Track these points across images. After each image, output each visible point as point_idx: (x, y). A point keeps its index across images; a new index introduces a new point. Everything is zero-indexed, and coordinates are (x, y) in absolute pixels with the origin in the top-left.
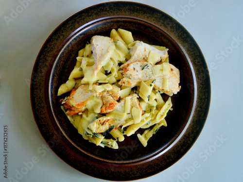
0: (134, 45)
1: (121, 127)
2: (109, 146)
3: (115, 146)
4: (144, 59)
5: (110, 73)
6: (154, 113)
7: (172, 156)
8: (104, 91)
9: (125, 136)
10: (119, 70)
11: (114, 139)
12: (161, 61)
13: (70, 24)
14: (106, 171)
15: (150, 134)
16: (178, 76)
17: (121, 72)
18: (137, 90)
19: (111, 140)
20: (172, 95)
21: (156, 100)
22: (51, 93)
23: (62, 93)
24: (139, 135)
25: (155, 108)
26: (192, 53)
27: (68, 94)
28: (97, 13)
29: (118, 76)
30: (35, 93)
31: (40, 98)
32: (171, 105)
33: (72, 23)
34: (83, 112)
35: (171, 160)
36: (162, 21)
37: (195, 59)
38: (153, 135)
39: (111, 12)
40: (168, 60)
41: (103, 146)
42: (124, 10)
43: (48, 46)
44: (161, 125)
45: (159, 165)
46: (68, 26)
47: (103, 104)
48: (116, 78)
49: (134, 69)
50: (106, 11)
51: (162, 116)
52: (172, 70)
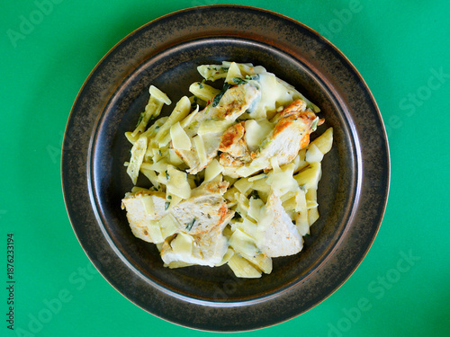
0: (225, 257)
1: (201, 109)
2: (214, 66)
3: (203, 70)
4: (199, 238)
5: (249, 197)
6: (154, 150)
7: (99, 85)
8: (249, 163)
9: (190, 95)
10: (236, 206)
11: (208, 83)
12: (169, 243)
13: (347, 260)
14: (205, 22)
15: (150, 110)
16: (132, 225)
17: (231, 205)
18: (195, 181)
19: (213, 80)
20: (134, 189)
21: (157, 174)
22: (344, 130)
23: (325, 134)
24: (168, 102)
25: (153, 159)
26: (121, 272)
27: (314, 137)
28: (307, 293)
29: (233, 196)
30: (374, 121)
31: (362, 115)
32: (128, 171)
33: (345, 264)
34: (277, 113)
35: (99, 77)
36: (190, 312)
37: (114, 263)
38: (144, 111)
39: (282, 302)
40: (158, 247)
41: (225, 64)
42: (261, 312)
43: (375, 211)
44: (136, 131)
45: (116, 63)
46: (351, 256)
47: (243, 139)
48: (237, 191)
49: (209, 217)
50: (292, 302)
51: (138, 149)
52: (146, 233)
